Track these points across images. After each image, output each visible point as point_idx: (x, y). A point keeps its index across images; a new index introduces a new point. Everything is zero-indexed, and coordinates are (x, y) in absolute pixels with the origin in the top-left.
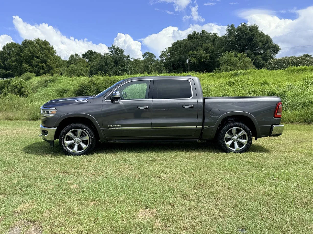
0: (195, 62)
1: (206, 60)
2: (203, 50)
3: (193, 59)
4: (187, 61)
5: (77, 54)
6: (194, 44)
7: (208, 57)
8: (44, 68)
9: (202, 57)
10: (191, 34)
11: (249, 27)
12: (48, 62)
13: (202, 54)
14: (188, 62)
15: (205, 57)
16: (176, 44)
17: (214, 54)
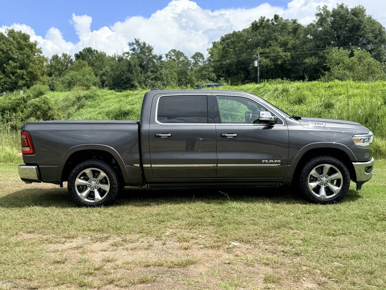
0: (268, 64)
1: (285, 61)
2: (279, 45)
3: (265, 60)
4: (256, 64)
5: (66, 53)
6: (263, 36)
7: (288, 57)
8: (25, 77)
9: (279, 56)
10: (257, 20)
11: (352, 10)
12: (31, 67)
13: (278, 52)
14: (258, 65)
15: (284, 57)
16: (232, 36)
17: (297, 53)
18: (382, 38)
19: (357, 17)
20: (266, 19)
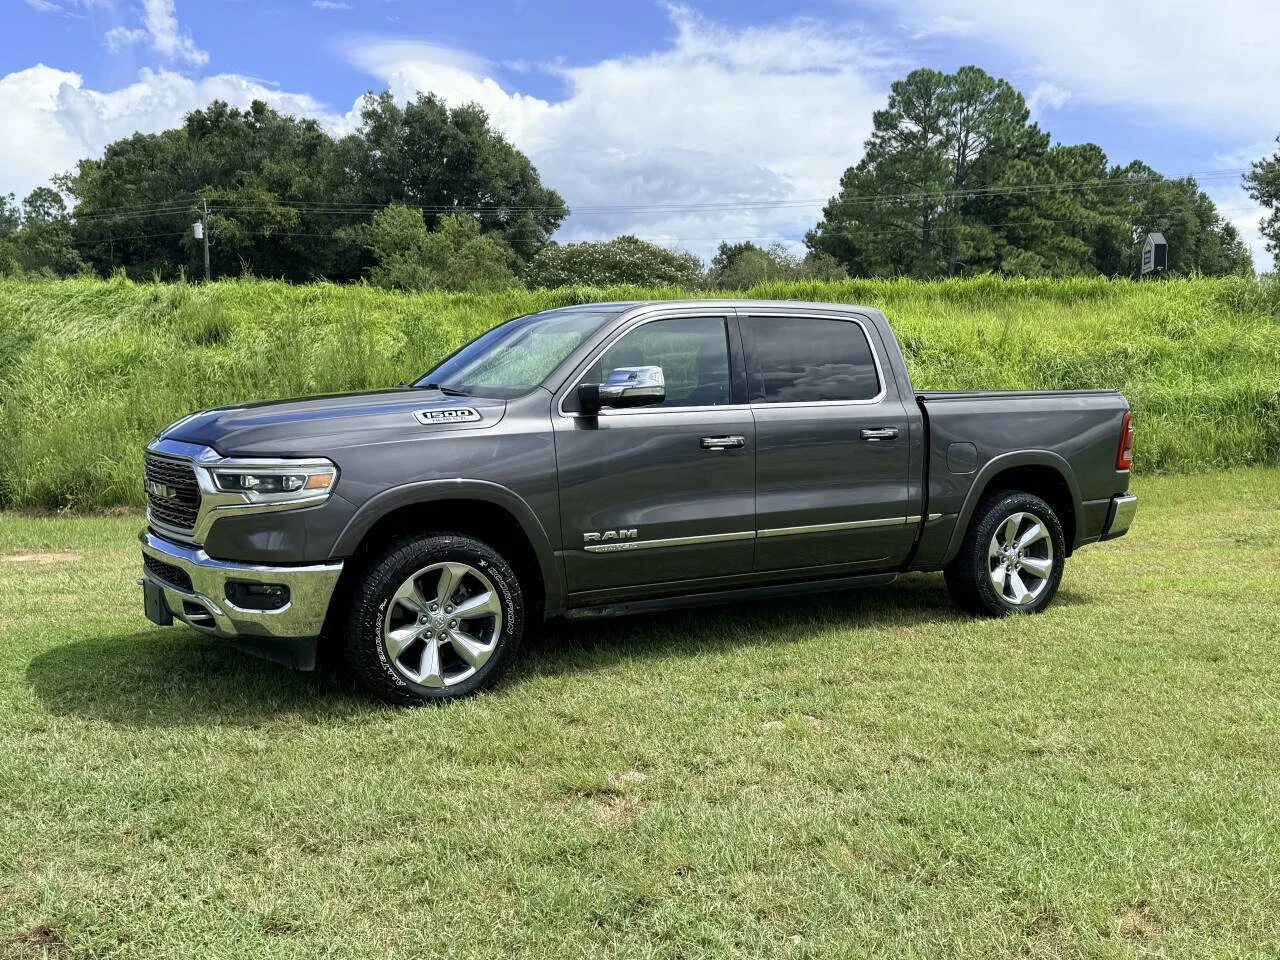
0: (234, 236)
1: (284, 231)
2: (266, 186)
3: (224, 223)
4: (199, 231)
6: (219, 156)
7: (290, 219)
9: (265, 216)
10: (204, 110)
11: (456, 114)
13: (263, 204)
14: (204, 234)
15: (278, 218)
16: (130, 148)
17: (316, 210)
18: (528, 193)
19: (468, 133)
20: (228, 110)
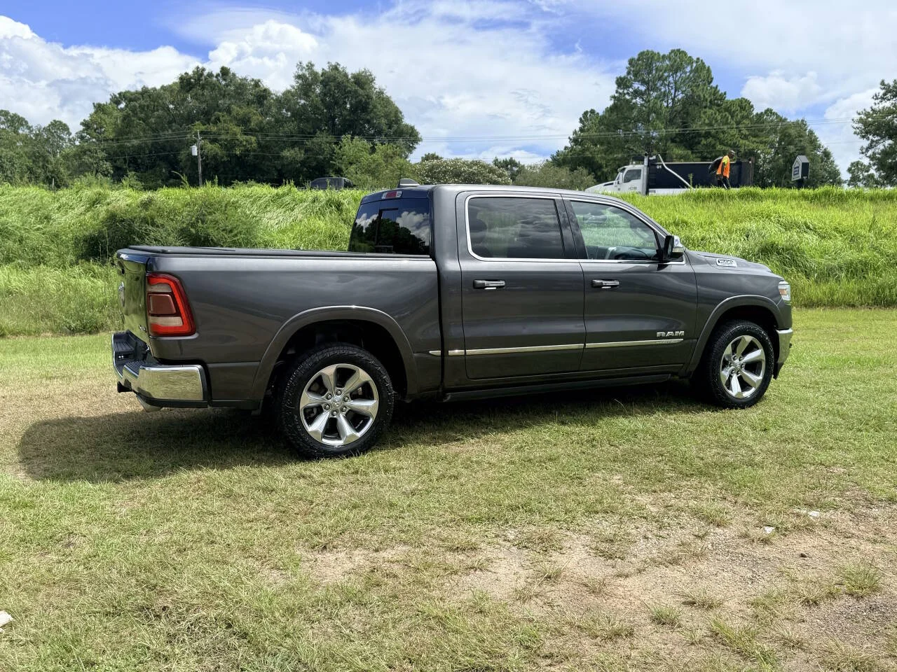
0: (217, 154)
1: (248, 151)
2: (235, 122)
3: (209, 146)
4: (195, 151)
6: (203, 102)
7: (251, 144)
9: (236, 142)
10: (190, 73)
13: (235, 134)
14: (198, 152)
15: (244, 143)
16: (140, 96)
17: (268, 139)
20: (205, 73)
